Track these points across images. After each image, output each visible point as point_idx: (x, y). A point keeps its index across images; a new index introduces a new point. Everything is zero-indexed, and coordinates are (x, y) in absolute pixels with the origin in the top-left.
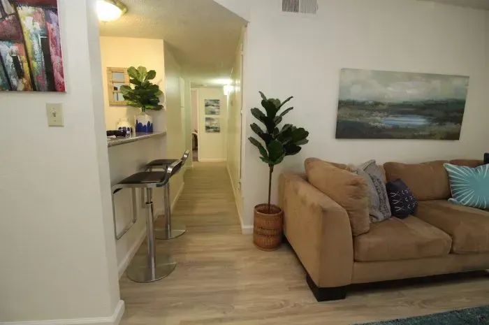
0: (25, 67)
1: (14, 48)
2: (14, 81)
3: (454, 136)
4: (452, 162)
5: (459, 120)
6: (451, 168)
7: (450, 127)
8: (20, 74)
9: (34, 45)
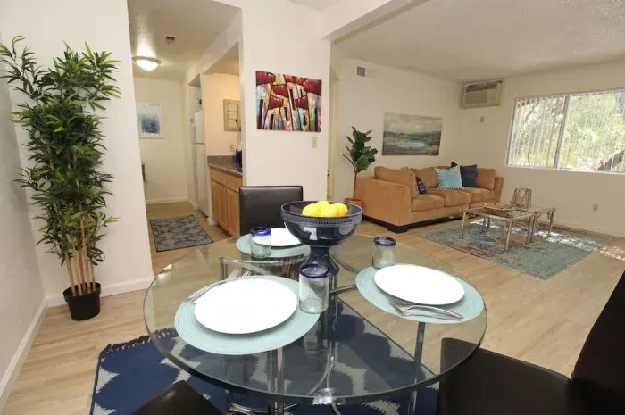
0: (308, 120)
1: (305, 111)
2: (303, 126)
3: (436, 153)
4: (440, 167)
5: (438, 144)
6: (437, 171)
7: (434, 148)
8: (305, 123)
9: (312, 110)
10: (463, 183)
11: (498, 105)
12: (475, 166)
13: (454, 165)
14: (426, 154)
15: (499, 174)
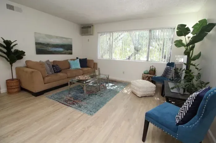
3: (71, 54)
5: (71, 49)
6: (70, 61)
7: (69, 51)
10: (81, 66)
11: (92, 35)
12: (86, 59)
13: (77, 58)
14: (65, 54)
15: (95, 61)
